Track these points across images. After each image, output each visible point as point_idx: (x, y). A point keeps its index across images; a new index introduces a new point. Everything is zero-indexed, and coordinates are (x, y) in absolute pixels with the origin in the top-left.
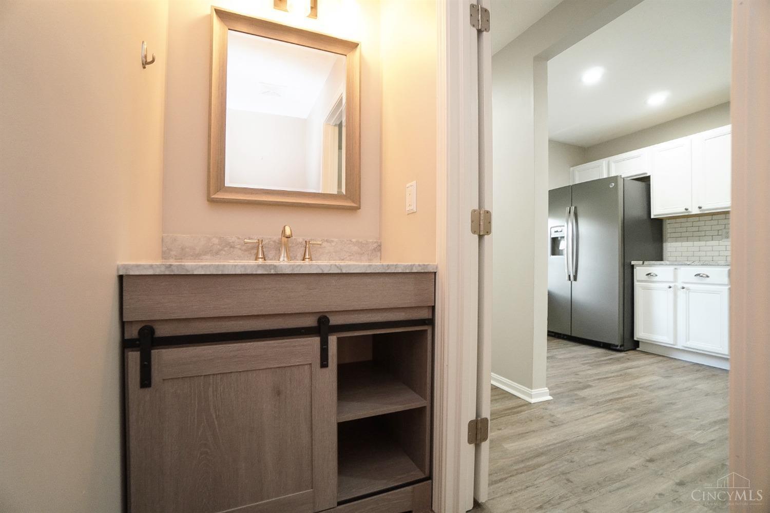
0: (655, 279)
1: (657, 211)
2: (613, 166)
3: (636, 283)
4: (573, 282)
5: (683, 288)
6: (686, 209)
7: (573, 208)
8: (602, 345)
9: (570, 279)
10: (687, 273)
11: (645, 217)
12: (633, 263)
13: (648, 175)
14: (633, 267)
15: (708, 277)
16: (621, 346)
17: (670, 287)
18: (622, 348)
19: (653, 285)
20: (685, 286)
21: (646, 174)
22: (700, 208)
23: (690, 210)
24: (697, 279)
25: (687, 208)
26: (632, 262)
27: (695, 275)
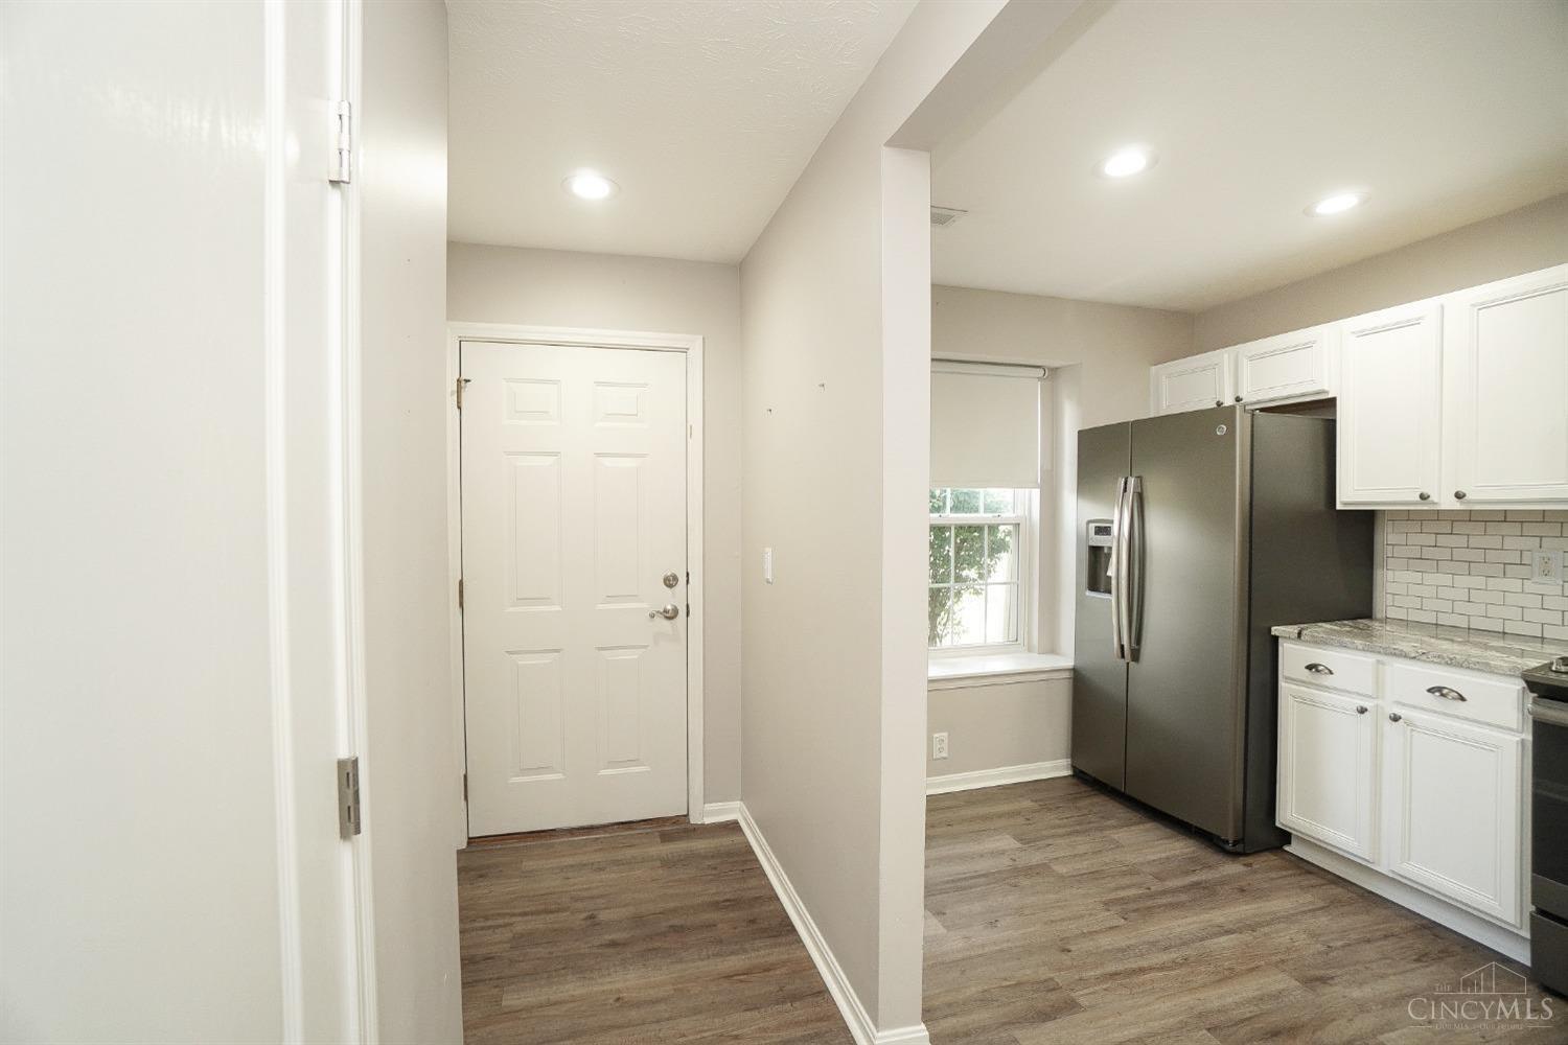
0: (1327, 680)
1: (1351, 492)
2: (1246, 367)
3: (1282, 684)
4: (1132, 664)
5: (1396, 719)
6: (1423, 497)
7: (1132, 481)
8: (1193, 830)
9: (1123, 656)
10: (1408, 680)
11: (1321, 506)
12: (1276, 630)
13: (1330, 396)
14: (1276, 638)
15: (1462, 699)
16: (1235, 843)
17: (1362, 711)
18: (1239, 848)
19: (1324, 696)
20: (1398, 711)
21: (1327, 392)
22: (1459, 496)
23: (1434, 498)
24: (1434, 701)
25: (1426, 491)
26: (1273, 628)
27: (1429, 691)
